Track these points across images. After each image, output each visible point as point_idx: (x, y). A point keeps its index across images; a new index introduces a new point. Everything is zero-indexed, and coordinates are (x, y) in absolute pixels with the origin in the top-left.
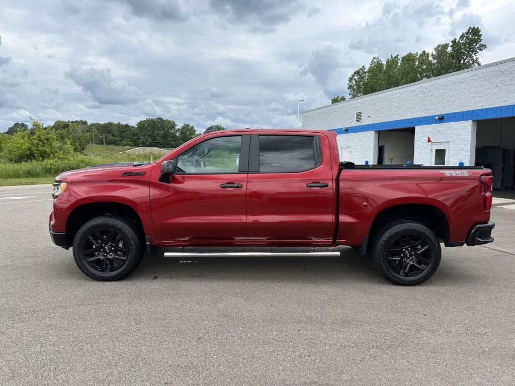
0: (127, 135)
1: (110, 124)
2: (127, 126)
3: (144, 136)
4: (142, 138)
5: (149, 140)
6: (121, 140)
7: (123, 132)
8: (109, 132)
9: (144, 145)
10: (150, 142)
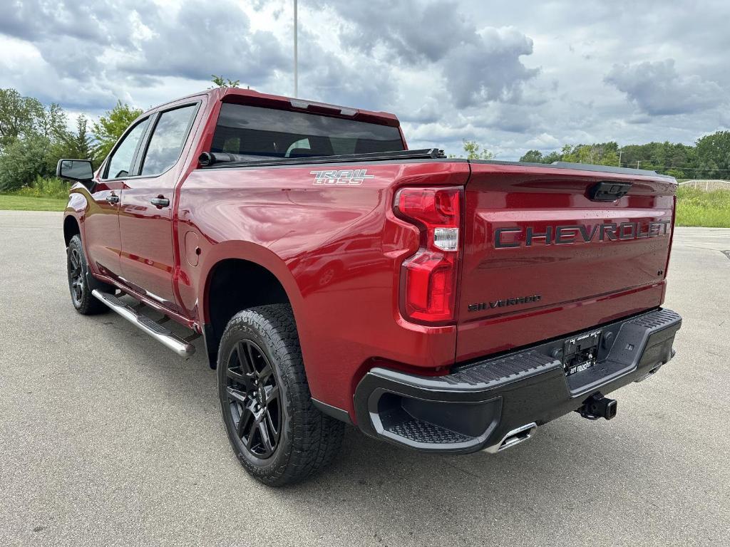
0: (677, 160)
1: (653, 146)
2: (679, 146)
3: (707, 161)
4: (703, 164)
5: (716, 168)
6: (666, 169)
7: (671, 156)
8: (648, 157)
9: (705, 175)
10: (716, 171)
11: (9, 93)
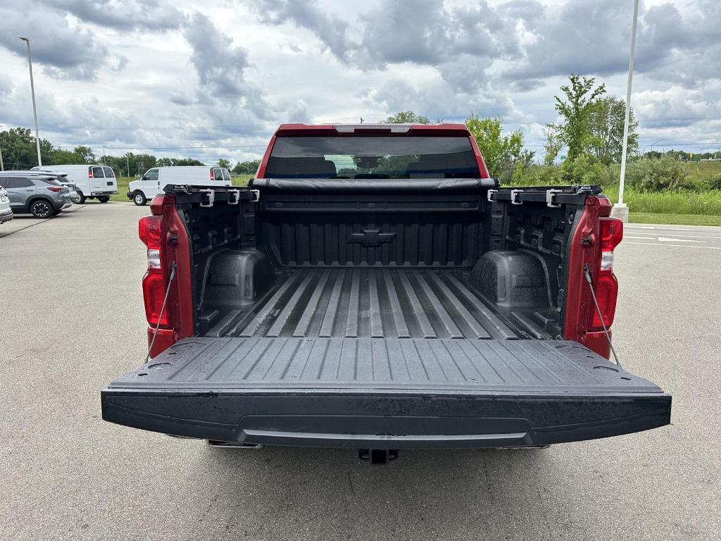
11: (408, 115)
